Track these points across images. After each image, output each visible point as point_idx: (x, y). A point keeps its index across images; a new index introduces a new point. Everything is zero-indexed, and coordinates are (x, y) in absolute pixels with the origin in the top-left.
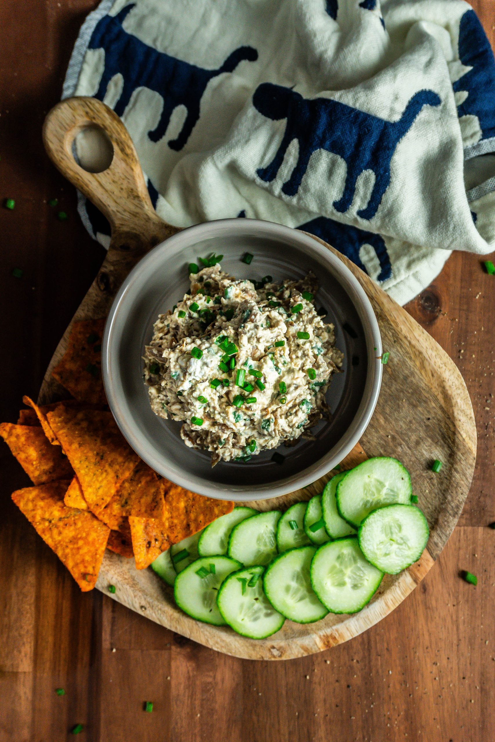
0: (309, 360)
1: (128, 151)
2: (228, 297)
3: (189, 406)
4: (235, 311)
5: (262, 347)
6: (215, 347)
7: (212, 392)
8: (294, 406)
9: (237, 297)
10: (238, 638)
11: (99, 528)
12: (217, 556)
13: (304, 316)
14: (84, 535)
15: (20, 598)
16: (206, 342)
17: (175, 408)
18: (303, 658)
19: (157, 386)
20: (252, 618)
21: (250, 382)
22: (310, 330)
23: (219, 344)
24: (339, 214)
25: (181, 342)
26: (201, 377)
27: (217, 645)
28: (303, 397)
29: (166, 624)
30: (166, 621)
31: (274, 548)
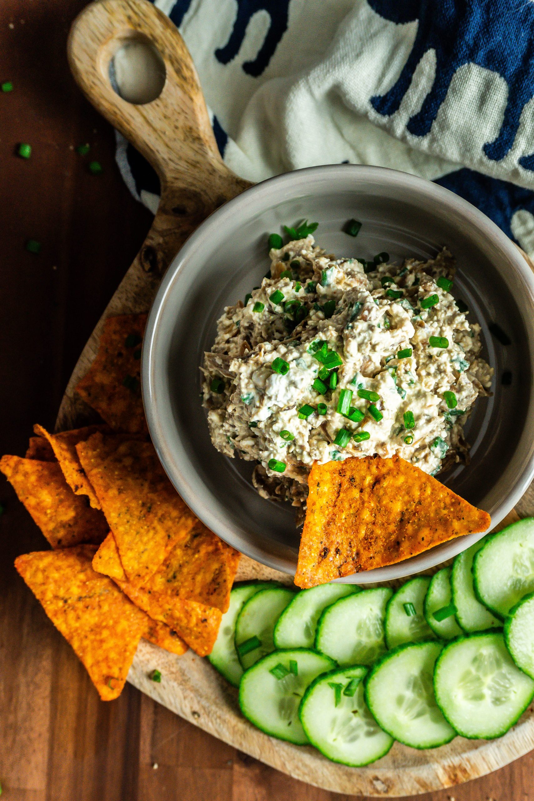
0: (446, 379)
1: (187, 73)
2: (326, 282)
3: (267, 443)
4: (337, 304)
5: (377, 359)
6: (307, 358)
7: (301, 423)
8: (423, 447)
9: (339, 283)
10: (327, 763)
11: (132, 615)
12: (301, 649)
13: (439, 313)
14: (111, 622)
15: (31, 688)
16: (294, 350)
17: (246, 444)
18: (418, 796)
19: (219, 411)
20: (348, 738)
21: (360, 409)
22: (449, 334)
23: (313, 352)
24: (492, 163)
25: (257, 349)
26: (286, 402)
27: (297, 771)
28: (436, 434)
29: (227, 738)
30: (227, 734)
31: (380, 640)
